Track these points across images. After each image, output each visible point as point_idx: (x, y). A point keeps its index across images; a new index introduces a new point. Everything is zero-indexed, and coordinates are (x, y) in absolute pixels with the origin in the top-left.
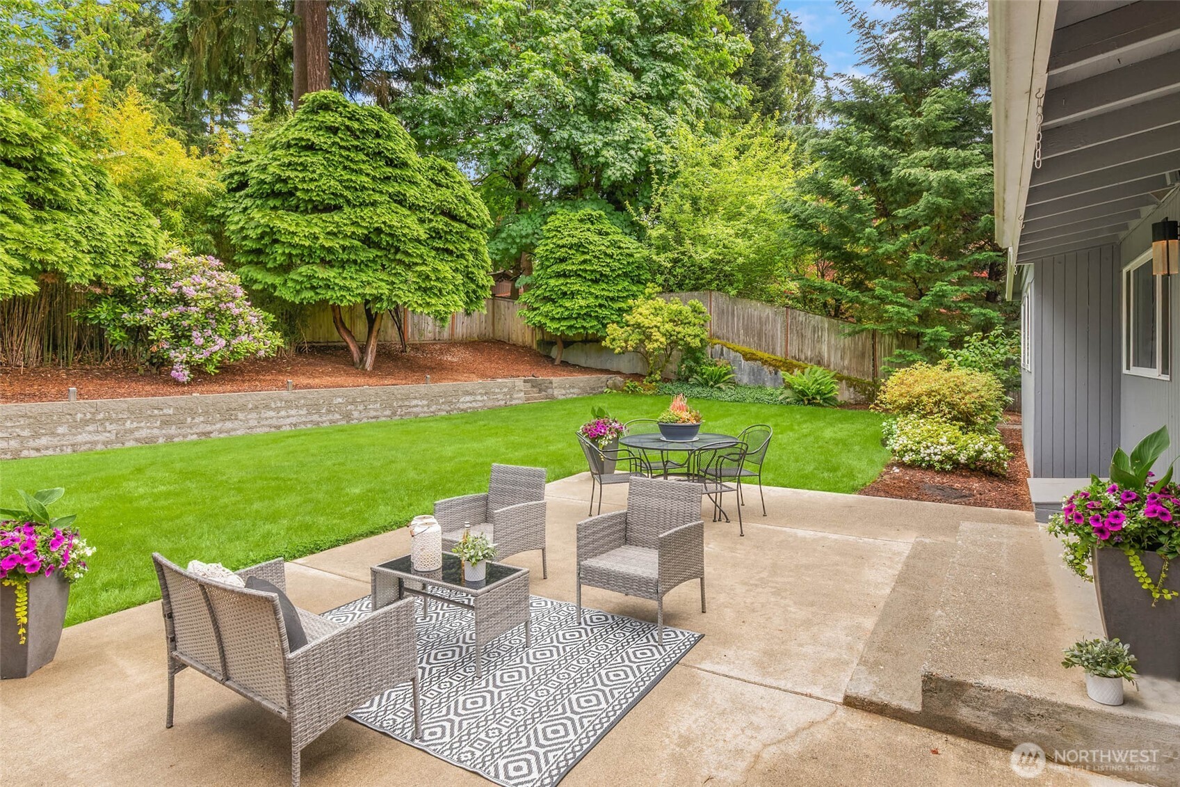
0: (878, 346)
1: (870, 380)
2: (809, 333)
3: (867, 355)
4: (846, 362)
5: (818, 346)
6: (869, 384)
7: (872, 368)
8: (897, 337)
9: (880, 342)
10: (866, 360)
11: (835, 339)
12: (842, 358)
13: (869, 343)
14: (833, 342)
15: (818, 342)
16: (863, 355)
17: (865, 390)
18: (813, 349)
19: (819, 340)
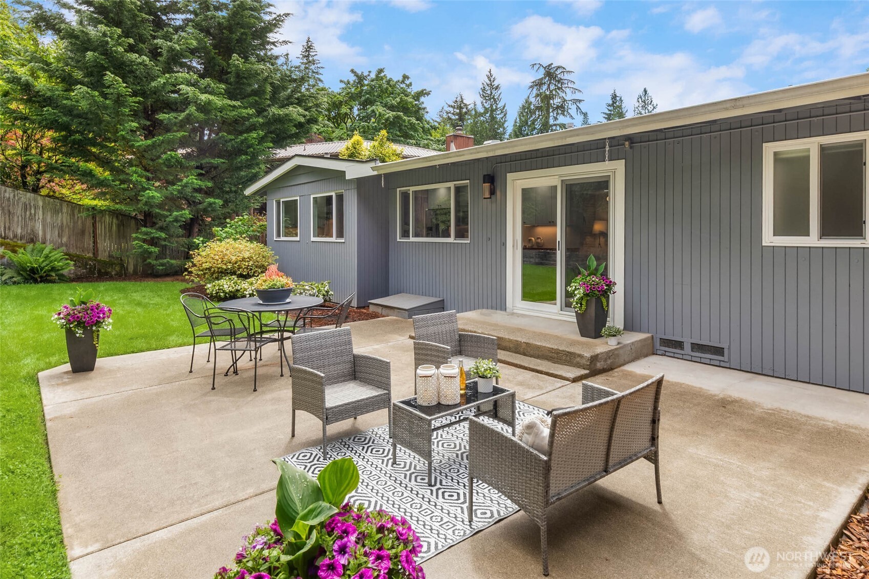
0: (98, 225)
1: (91, 255)
2: (19, 211)
3: (87, 234)
4: (65, 240)
5: (30, 224)
6: (90, 259)
7: (92, 245)
8: (117, 217)
9: (100, 221)
10: (87, 237)
11: (52, 217)
12: (60, 236)
13: (89, 223)
14: (49, 220)
15: (31, 219)
16: (83, 232)
17: (86, 264)
18: (25, 226)
19: (32, 218)
